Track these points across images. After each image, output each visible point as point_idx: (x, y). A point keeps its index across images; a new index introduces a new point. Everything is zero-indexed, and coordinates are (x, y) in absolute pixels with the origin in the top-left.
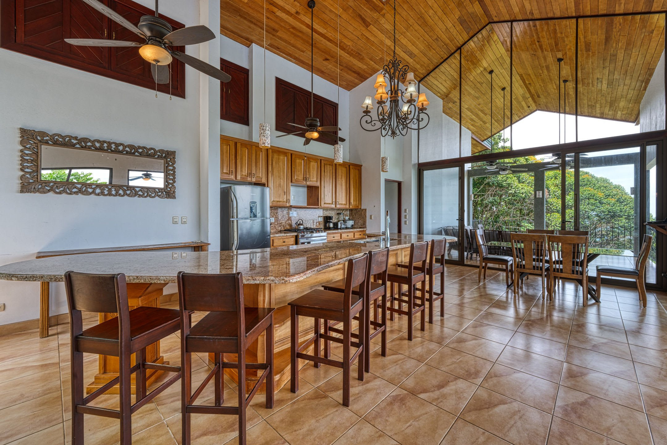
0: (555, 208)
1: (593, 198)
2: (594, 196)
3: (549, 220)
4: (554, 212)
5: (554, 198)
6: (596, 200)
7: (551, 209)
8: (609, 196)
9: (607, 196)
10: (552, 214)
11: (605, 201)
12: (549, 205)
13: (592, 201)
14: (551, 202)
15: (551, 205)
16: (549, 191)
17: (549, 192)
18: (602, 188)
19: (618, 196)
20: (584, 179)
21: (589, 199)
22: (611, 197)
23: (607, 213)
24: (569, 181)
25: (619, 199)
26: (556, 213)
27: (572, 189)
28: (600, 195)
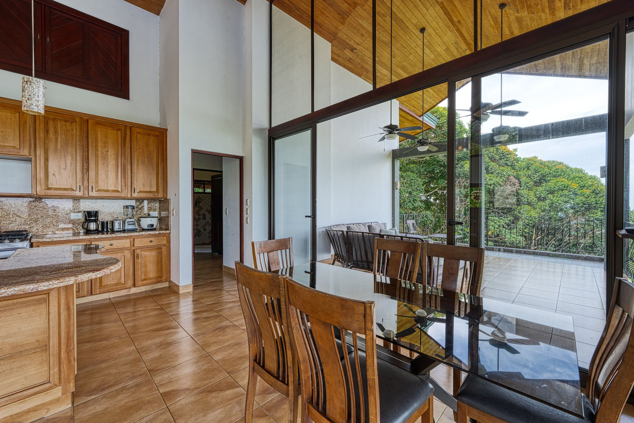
0: (527, 200)
1: (567, 190)
2: (567, 187)
3: (519, 213)
4: (524, 204)
5: (525, 189)
6: (570, 191)
9: (582, 187)
10: (523, 206)
11: (579, 192)
12: (520, 197)
13: (566, 192)
14: (523, 194)
15: (522, 197)
16: (521, 182)
17: (520, 184)
18: (577, 179)
19: (594, 187)
20: (557, 169)
21: (562, 190)
22: (585, 188)
23: (581, 205)
24: (542, 172)
25: (595, 190)
26: (527, 206)
27: (545, 180)
28: (575, 186)
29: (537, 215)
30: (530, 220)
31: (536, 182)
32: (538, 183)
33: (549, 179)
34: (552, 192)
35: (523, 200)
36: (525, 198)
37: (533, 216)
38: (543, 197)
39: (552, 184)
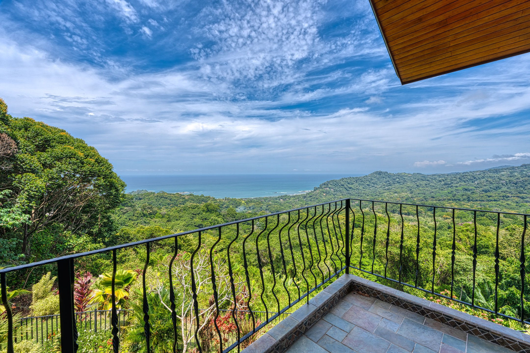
0: (29, 167)
1: (74, 157)
2: (75, 155)
3: (20, 182)
4: (26, 172)
5: (26, 153)
6: (77, 159)
7: (22, 168)
8: (88, 156)
9: (87, 156)
10: (25, 174)
11: (85, 161)
12: (19, 162)
13: (74, 160)
14: (22, 159)
15: (21, 163)
16: (18, 143)
17: (17, 145)
18: (81, 148)
19: (96, 157)
20: (61, 136)
21: (70, 158)
22: (89, 157)
23: (88, 173)
24: (46, 136)
25: (97, 159)
26: (31, 174)
27: (49, 145)
28: (81, 155)
29: (43, 185)
30: (37, 192)
31: (37, 146)
32: (42, 148)
33: (54, 144)
34: (59, 159)
35: (24, 167)
36: (26, 164)
37: (40, 186)
38: (49, 164)
39: (58, 150)
